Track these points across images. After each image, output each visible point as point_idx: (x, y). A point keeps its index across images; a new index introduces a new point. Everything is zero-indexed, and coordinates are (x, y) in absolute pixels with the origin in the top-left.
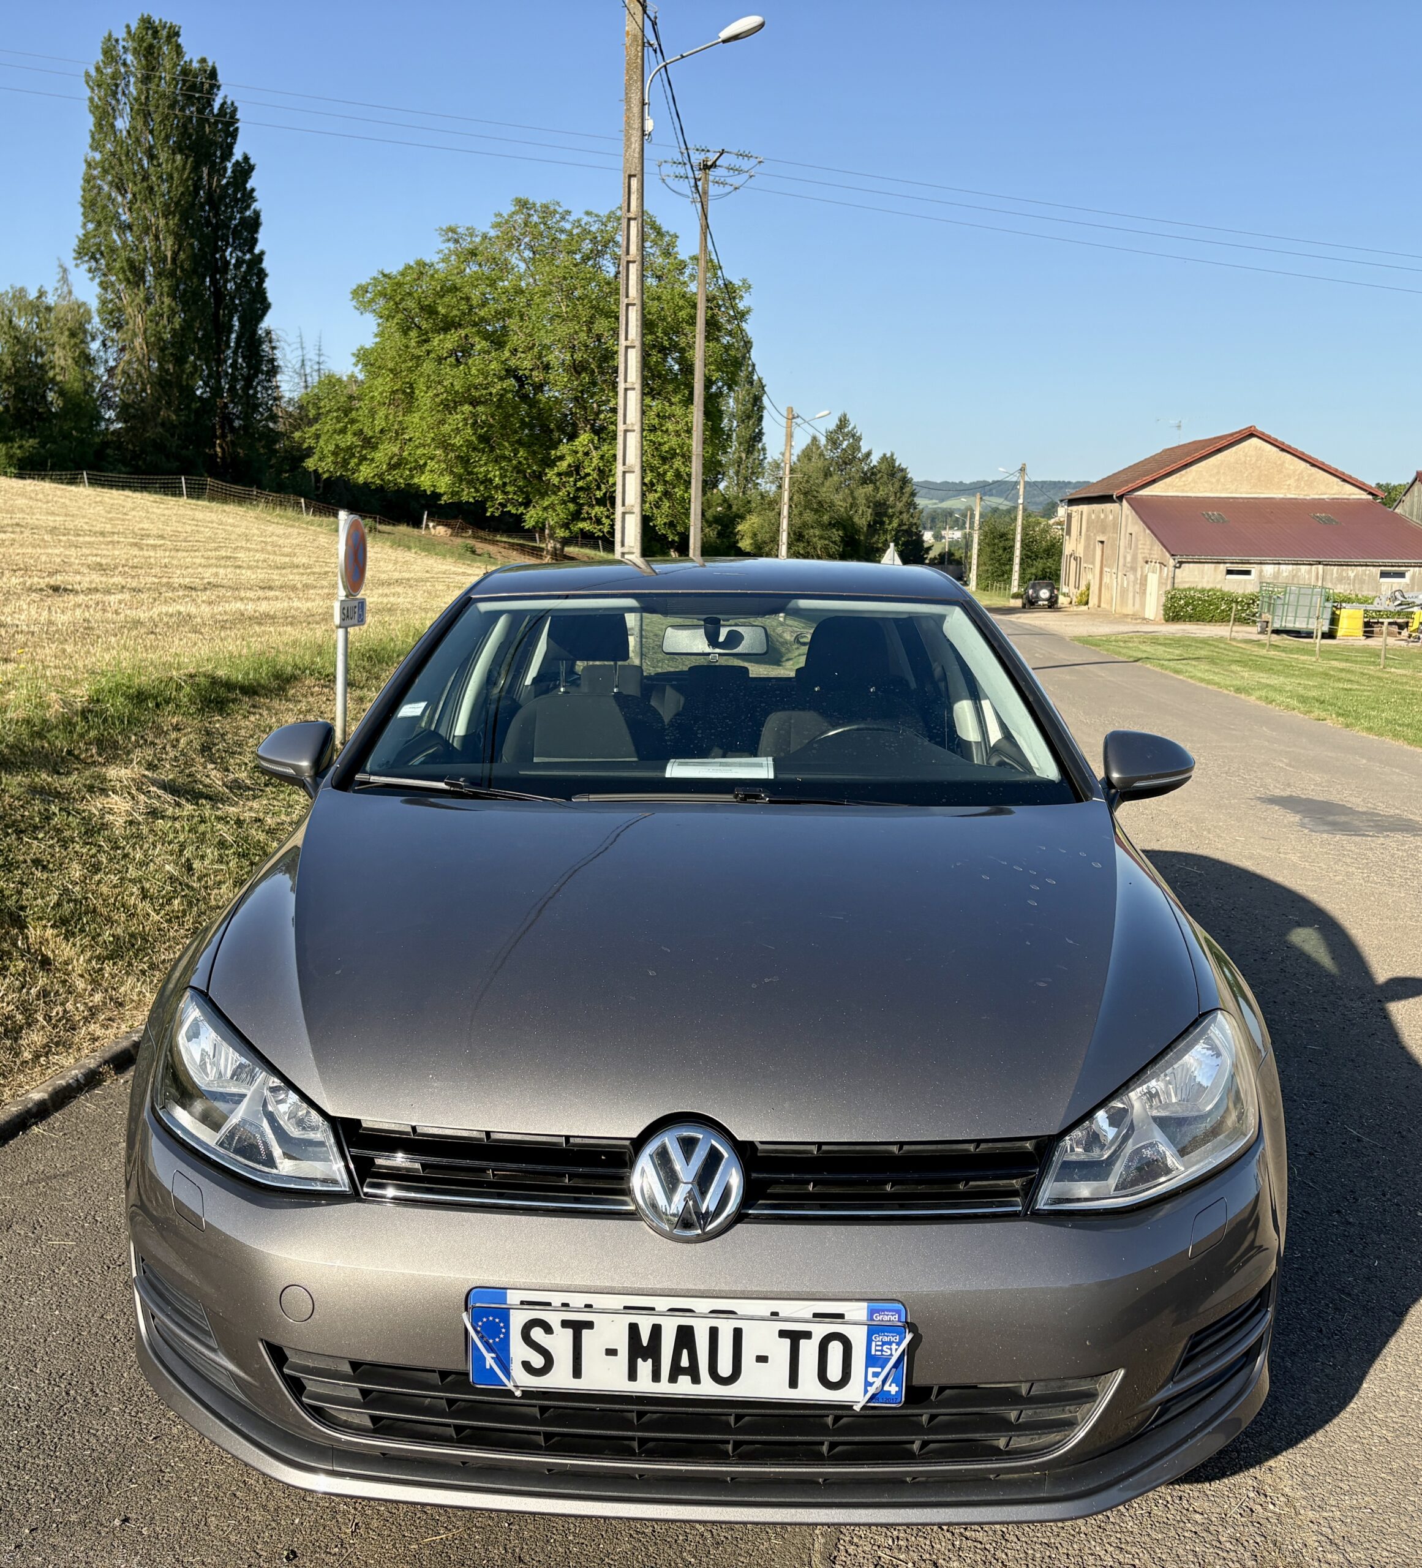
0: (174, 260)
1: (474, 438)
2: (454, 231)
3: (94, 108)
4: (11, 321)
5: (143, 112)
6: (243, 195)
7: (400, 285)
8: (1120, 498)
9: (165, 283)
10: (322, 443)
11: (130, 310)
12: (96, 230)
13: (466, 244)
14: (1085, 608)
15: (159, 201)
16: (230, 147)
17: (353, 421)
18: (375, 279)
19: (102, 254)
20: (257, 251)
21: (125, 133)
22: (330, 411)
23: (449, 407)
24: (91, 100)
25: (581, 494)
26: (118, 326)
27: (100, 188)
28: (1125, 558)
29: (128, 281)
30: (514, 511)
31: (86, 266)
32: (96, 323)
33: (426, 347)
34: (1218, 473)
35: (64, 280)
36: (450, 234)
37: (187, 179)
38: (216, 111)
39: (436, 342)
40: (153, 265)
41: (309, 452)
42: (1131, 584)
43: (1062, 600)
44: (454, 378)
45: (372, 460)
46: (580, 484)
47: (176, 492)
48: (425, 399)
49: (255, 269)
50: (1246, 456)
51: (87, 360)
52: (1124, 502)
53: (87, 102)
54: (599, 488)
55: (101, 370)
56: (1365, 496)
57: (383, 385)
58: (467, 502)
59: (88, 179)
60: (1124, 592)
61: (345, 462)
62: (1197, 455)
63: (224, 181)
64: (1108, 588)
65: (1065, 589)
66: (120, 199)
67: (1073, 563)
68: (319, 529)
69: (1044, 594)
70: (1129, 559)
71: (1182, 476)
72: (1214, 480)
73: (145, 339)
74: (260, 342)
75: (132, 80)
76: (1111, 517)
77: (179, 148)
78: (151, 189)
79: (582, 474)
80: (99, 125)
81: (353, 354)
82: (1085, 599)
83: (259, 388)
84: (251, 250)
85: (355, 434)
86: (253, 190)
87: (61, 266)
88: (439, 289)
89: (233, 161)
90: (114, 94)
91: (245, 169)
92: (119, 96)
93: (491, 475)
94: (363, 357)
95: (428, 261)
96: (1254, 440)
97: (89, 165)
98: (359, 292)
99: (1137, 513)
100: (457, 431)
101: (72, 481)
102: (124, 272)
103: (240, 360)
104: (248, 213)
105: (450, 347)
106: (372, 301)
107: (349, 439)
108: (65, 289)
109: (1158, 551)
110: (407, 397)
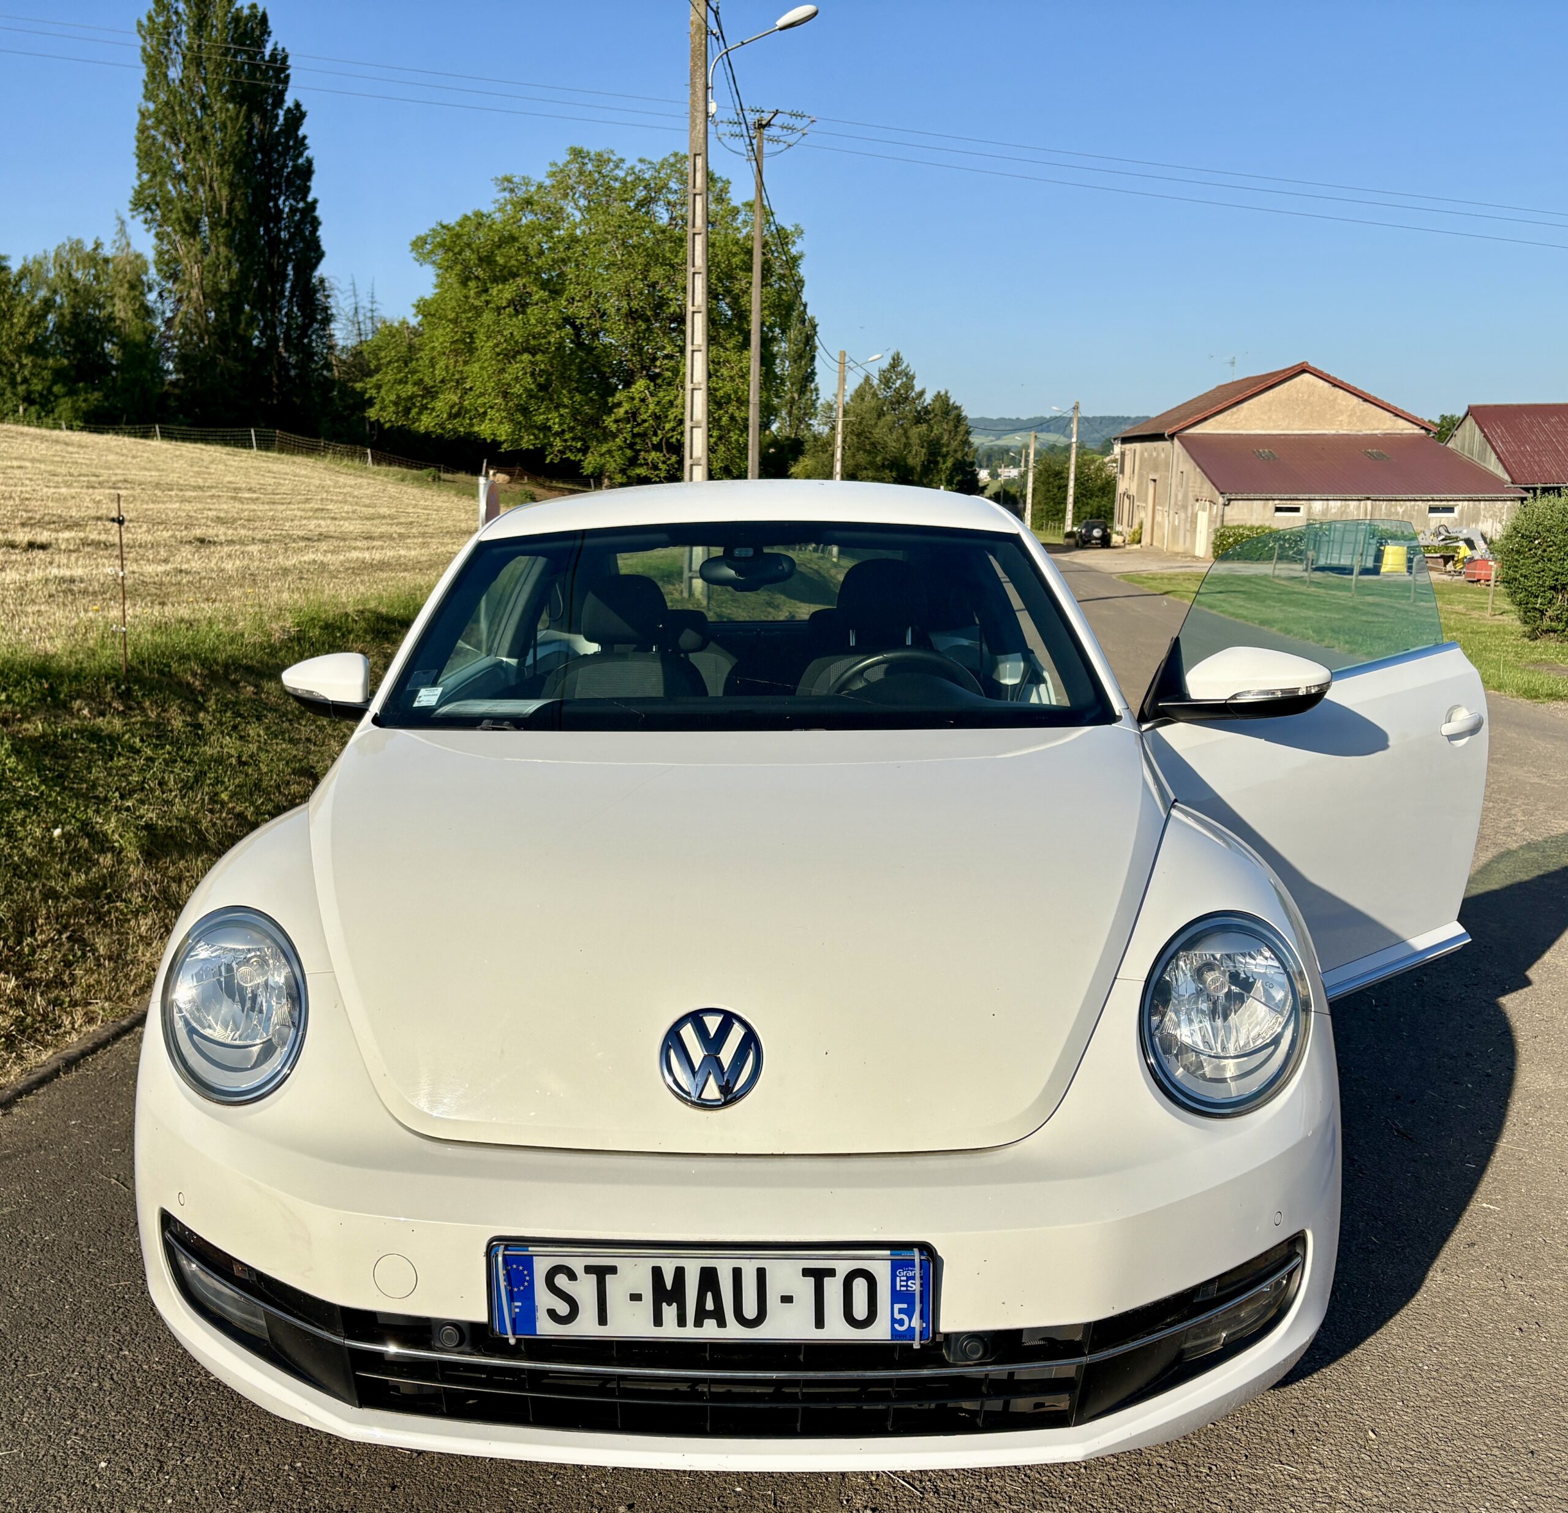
0: (230, 211)
1: (533, 386)
2: (509, 181)
3: (147, 58)
4: (70, 275)
5: (195, 61)
6: (296, 142)
7: (458, 236)
8: (1172, 436)
9: (222, 233)
10: (383, 392)
11: (186, 261)
12: (151, 180)
13: (521, 194)
14: (1137, 547)
15: (214, 151)
16: (282, 94)
17: (414, 372)
18: (433, 230)
19: (157, 204)
20: (310, 199)
21: (177, 82)
22: (390, 362)
23: (510, 356)
24: (144, 50)
25: (638, 440)
26: (174, 277)
27: (154, 138)
28: (1176, 496)
29: (184, 231)
30: (572, 458)
31: (142, 217)
32: (152, 274)
33: (484, 297)
34: (1270, 410)
35: (122, 232)
36: (506, 184)
37: (242, 128)
38: (267, 58)
39: (494, 292)
40: (208, 215)
41: (370, 403)
42: (1182, 522)
43: (1116, 539)
44: (514, 327)
45: (433, 409)
46: (636, 430)
47: (246, 444)
48: (485, 347)
49: (308, 217)
50: (1298, 392)
51: (147, 312)
52: (1176, 440)
53: (139, 51)
54: (655, 434)
55: (158, 322)
56: (1417, 430)
57: (442, 337)
58: (527, 449)
59: (142, 130)
60: (1175, 530)
61: (408, 411)
62: (1249, 393)
63: (277, 129)
64: (1161, 526)
65: (1118, 528)
66: (174, 149)
67: (1126, 501)
68: (386, 479)
69: (1097, 533)
70: (1180, 497)
71: (1234, 413)
72: (1266, 418)
73: (202, 288)
74: (314, 290)
75: (184, 28)
76: (1163, 455)
77: (231, 97)
78: (204, 139)
79: (639, 420)
80: (152, 75)
81: (414, 305)
82: (1137, 537)
83: (314, 337)
84: (304, 198)
85: (415, 384)
86: (305, 137)
87: (119, 218)
88: (496, 239)
89: (285, 108)
90: (166, 43)
91: (297, 116)
92: (172, 44)
93: (550, 423)
94: (423, 308)
95: (485, 212)
96: (1306, 377)
97: (143, 115)
98: (419, 244)
99: (1188, 451)
100: (517, 379)
101: (146, 435)
102: (180, 223)
103: (295, 309)
104: (300, 161)
105: (509, 296)
106: (432, 252)
107: (410, 389)
108: (124, 242)
109: (1208, 489)
110: (466, 347)
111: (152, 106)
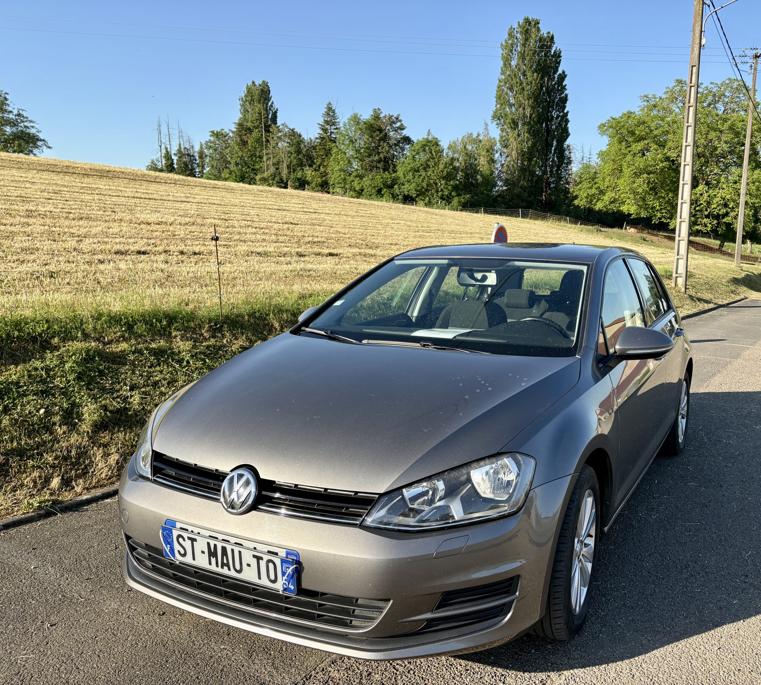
0: (530, 117)
1: (647, 189)
2: (647, 97)
3: (503, 58)
4: (465, 147)
5: (522, 57)
6: (561, 88)
7: (619, 122)
9: (526, 127)
10: (581, 193)
11: (511, 139)
12: (500, 107)
13: (652, 102)
15: (526, 93)
16: (557, 68)
17: (596, 183)
18: (609, 120)
19: (502, 117)
20: (565, 111)
21: (514, 67)
22: (586, 179)
23: (637, 175)
24: (502, 54)
25: (698, 213)
26: (506, 146)
27: (503, 90)
29: (512, 128)
30: (665, 221)
31: (496, 122)
32: (498, 146)
33: (629, 149)
35: (486, 129)
36: (645, 98)
37: (538, 84)
38: (552, 54)
39: (634, 147)
40: (522, 120)
41: (576, 197)
44: (640, 162)
45: (603, 200)
46: (697, 208)
47: (517, 216)
48: (627, 171)
49: (565, 119)
51: (492, 161)
53: (501, 55)
54: (706, 210)
55: (498, 166)
57: (609, 167)
58: (643, 218)
59: (499, 87)
61: (591, 201)
63: (554, 83)
66: (511, 94)
68: (574, 231)
73: (517, 151)
74: (564, 150)
75: (519, 44)
77: (536, 71)
78: (523, 89)
79: (698, 204)
80: (505, 65)
81: (597, 154)
83: (563, 170)
84: (563, 111)
85: (596, 189)
86: (565, 85)
87: (485, 123)
88: (636, 123)
89: (558, 74)
90: (512, 51)
91: (563, 77)
92: (513, 52)
93: (655, 205)
94: (601, 154)
95: (632, 111)
97: (500, 81)
98: (602, 126)
100: (640, 186)
101: (477, 212)
102: (510, 124)
103: (556, 159)
104: (563, 95)
105: (640, 148)
106: (606, 130)
107: (594, 191)
108: (486, 132)
110: (619, 172)
111: (503, 77)
